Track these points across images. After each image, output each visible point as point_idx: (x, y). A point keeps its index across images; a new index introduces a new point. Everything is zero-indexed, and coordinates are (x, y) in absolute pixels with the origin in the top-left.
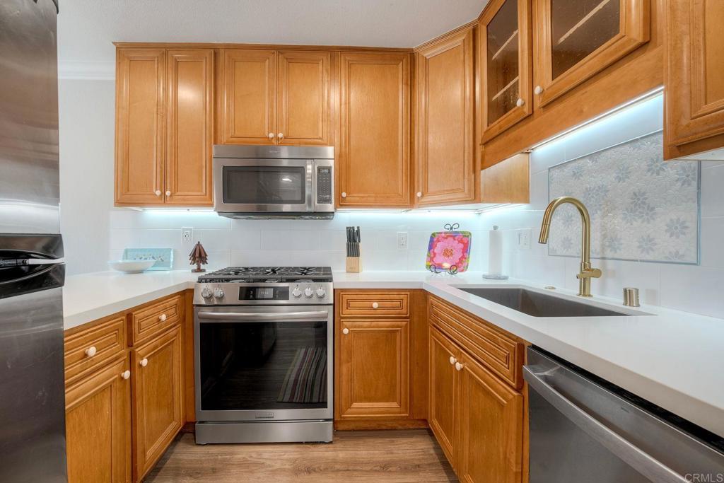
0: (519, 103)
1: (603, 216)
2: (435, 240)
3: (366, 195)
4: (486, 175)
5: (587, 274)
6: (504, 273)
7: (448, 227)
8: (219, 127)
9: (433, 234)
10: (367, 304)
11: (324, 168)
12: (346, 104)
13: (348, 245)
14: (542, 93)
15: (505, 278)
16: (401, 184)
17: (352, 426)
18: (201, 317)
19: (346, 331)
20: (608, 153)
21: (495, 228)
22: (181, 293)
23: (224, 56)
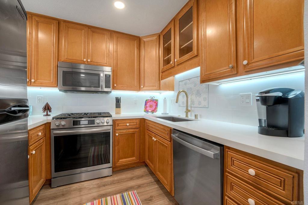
0: (171, 62)
1: (191, 96)
2: (147, 102)
3: (123, 86)
4: (162, 82)
5: (187, 111)
6: (167, 112)
7: (151, 98)
8: (60, 54)
9: (146, 100)
10: (125, 124)
11: (108, 75)
12: (116, 52)
13: (116, 104)
14: (177, 61)
15: (168, 114)
16: (136, 83)
17: (119, 169)
18: (55, 134)
19: (117, 134)
20: (192, 79)
21: (165, 98)
22: (45, 124)
23: (62, 25)
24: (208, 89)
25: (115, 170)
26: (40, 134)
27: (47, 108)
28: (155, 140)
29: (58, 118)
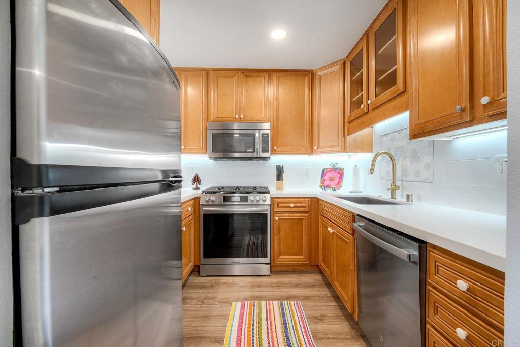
0: (362, 106)
1: (402, 161)
2: (325, 172)
3: (287, 148)
4: (350, 138)
5: (394, 188)
6: (361, 190)
7: (332, 165)
8: (209, 112)
9: (324, 169)
10: (287, 205)
11: (265, 134)
12: (276, 99)
13: (277, 175)
14: (371, 103)
15: (361, 192)
16: (306, 142)
17: (280, 269)
18: (204, 211)
19: (277, 219)
20: (404, 131)
21: (356, 166)
22: (195, 198)
23: (212, 74)
24: (432, 147)
25: (274, 269)
26: (190, 209)
27: (197, 180)
28: (331, 231)
29: (208, 192)
